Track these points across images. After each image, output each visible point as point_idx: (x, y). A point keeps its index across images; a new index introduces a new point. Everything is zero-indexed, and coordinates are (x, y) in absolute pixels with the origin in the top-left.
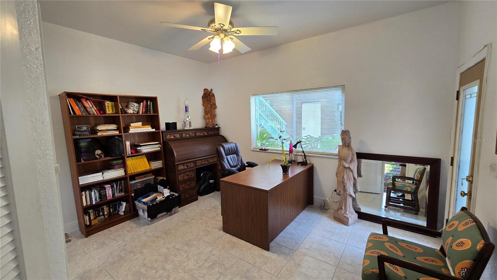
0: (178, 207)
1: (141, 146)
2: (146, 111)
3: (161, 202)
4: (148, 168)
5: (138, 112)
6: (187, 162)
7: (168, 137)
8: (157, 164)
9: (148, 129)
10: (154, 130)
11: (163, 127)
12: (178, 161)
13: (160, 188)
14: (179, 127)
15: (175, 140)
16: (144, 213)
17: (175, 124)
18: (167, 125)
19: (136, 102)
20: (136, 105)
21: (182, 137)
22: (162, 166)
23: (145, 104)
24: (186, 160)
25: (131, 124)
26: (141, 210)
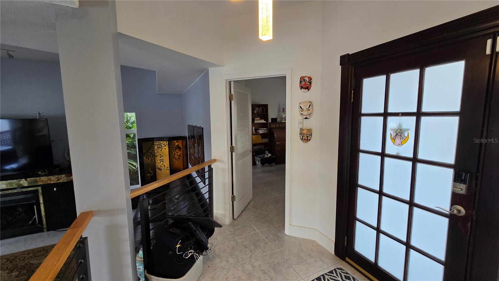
0: (274, 163)
1: (259, 130)
2: (262, 112)
3: (267, 158)
4: (262, 142)
5: (258, 112)
6: (281, 141)
7: (272, 126)
8: (266, 140)
9: (263, 121)
10: (265, 122)
11: (270, 121)
12: (277, 139)
13: (267, 152)
14: (278, 120)
15: (276, 128)
16: (259, 162)
17: (276, 119)
18: (272, 119)
19: (258, 107)
20: (258, 109)
21: (279, 126)
22: (268, 141)
23: (262, 108)
24: (281, 139)
25: (255, 119)
26: (258, 161)
